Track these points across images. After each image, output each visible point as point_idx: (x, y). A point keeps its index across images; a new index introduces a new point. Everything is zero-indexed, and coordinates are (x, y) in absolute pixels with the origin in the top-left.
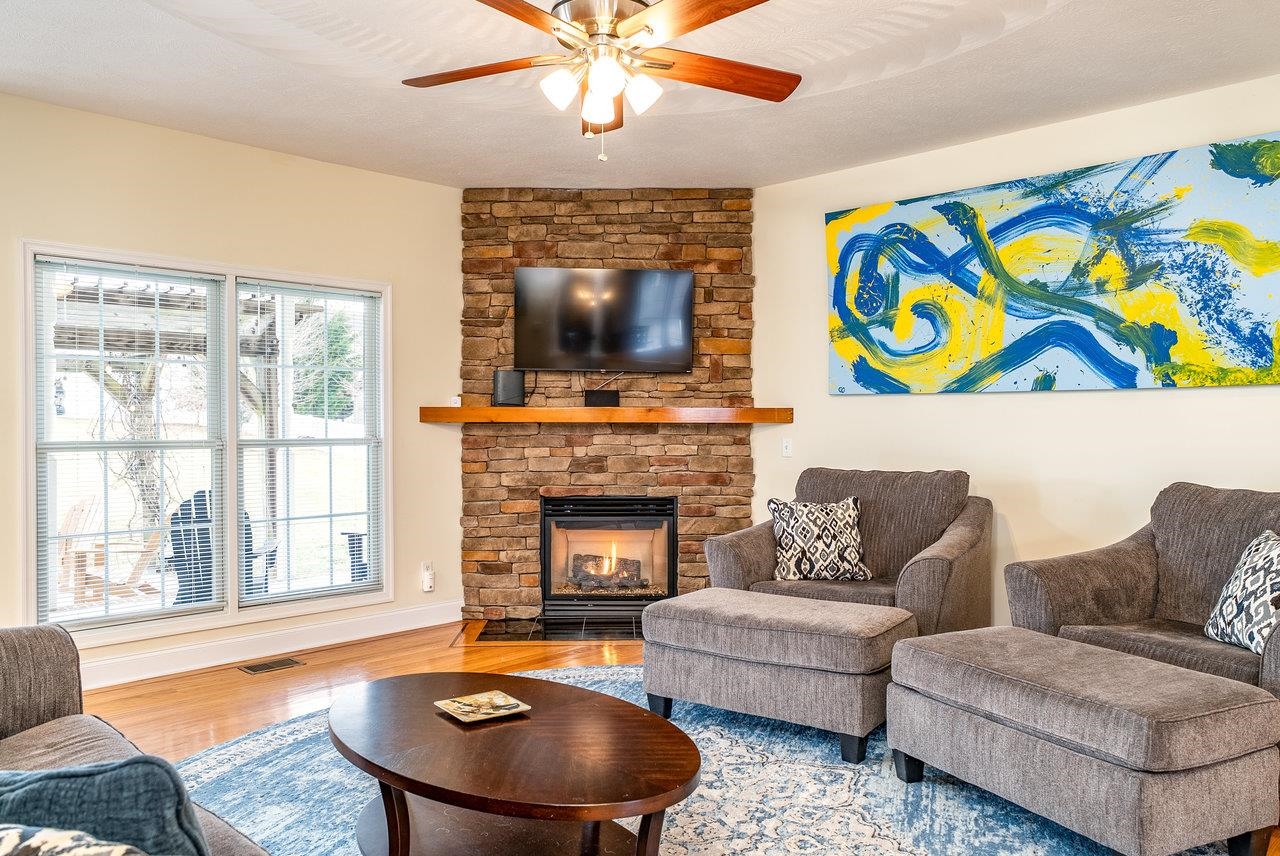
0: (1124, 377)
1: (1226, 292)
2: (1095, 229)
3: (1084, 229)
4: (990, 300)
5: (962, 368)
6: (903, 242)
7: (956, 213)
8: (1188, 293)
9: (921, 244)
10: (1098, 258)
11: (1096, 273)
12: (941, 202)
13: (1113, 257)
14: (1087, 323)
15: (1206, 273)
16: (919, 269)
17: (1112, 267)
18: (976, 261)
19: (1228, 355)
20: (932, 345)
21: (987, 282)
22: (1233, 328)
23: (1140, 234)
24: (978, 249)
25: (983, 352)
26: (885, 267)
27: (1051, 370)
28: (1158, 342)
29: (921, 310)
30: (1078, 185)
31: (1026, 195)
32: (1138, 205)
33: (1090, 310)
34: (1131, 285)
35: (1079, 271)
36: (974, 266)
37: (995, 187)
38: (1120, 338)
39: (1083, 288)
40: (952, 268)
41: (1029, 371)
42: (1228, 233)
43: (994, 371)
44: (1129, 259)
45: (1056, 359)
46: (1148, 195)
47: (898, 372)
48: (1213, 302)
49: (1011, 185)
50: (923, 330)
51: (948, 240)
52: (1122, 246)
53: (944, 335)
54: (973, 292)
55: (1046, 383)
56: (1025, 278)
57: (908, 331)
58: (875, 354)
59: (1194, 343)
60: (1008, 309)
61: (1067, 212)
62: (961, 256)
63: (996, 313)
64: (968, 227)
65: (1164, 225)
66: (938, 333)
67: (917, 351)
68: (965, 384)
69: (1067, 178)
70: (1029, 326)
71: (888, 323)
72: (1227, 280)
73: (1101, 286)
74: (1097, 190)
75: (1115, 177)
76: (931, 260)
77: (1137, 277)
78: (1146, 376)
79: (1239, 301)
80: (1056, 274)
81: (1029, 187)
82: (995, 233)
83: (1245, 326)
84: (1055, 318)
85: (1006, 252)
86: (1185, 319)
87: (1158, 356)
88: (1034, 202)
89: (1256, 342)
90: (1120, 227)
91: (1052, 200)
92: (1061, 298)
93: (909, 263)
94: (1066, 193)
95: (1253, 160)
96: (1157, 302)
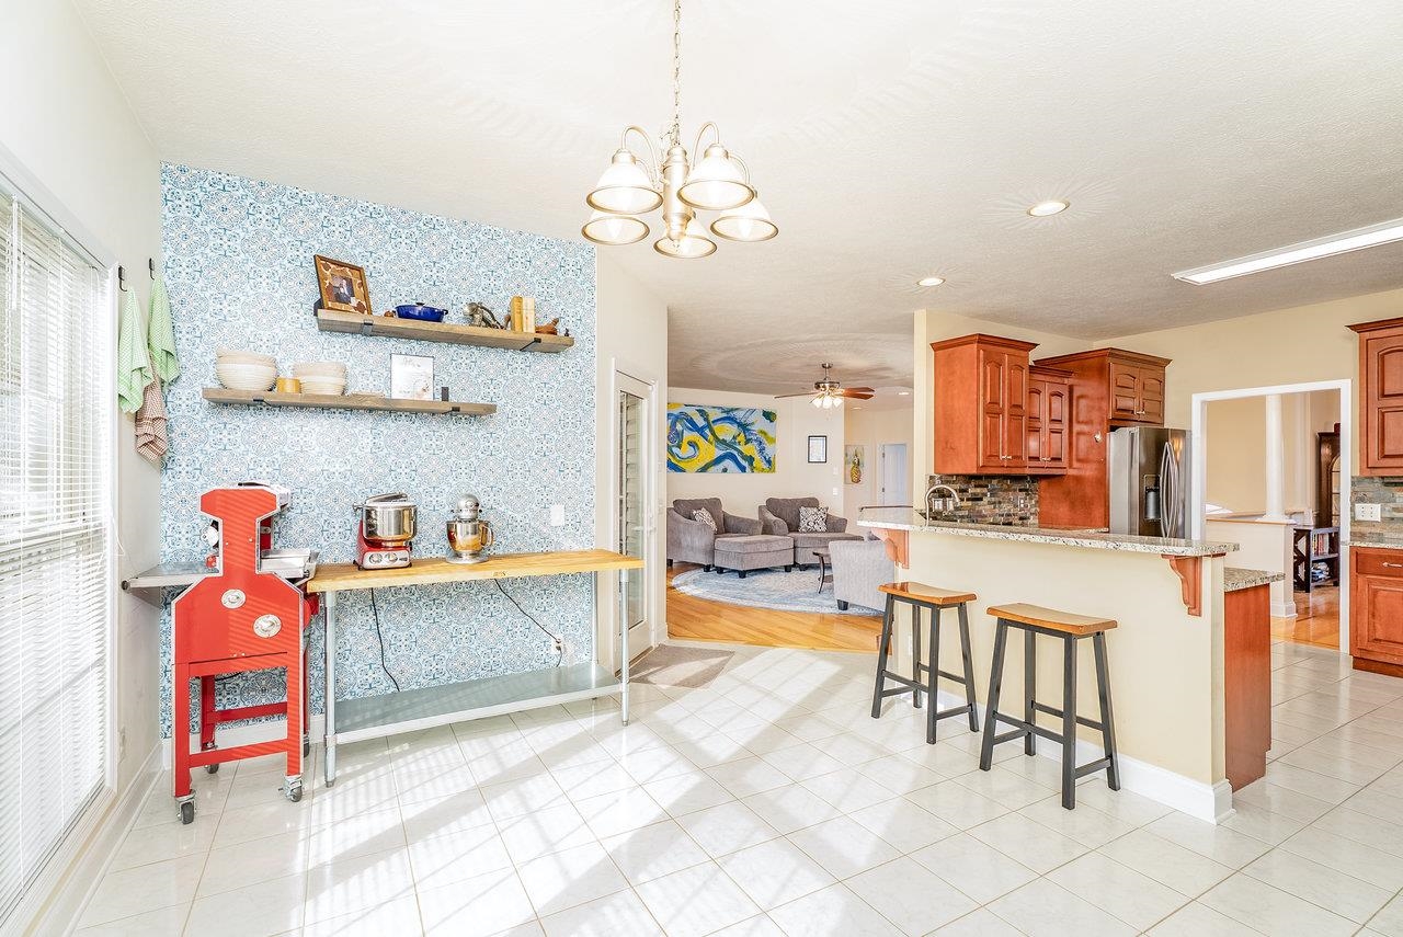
0: (743, 469)
1: (764, 449)
2: (739, 426)
3: (736, 425)
4: (711, 443)
5: (702, 464)
6: (685, 419)
7: (702, 412)
8: (757, 448)
9: (691, 421)
10: (739, 435)
11: (738, 439)
12: (699, 408)
13: (742, 435)
14: (735, 453)
15: (761, 443)
16: (690, 429)
17: (741, 438)
19: (766, 466)
20: (694, 456)
21: (711, 437)
22: (765, 458)
23: (748, 430)
24: (709, 426)
25: (709, 460)
26: (679, 427)
27: (726, 467)
28: (751, 460)
29: (692, 444)
30: (735, 413)
31: (722, 412)
32: (748, 422)
33: (736, 449)
34: (746, 444)
35: (734, 438)
36: (707, 431)
37: (715, 408)
38: (743, 458)
39: (735, 443)
40: (700, 431)
41: (721, 466)
42: (765, 434)
43: (711, 466)
44: (746, 436)
45: (728, 463)
46: (750, 420)
47: (681, 465)
48: (762, 451)
49: (719, 408)
50: (691, 451)
51: (700, 422)
52: (744, 433)
53: (698, 453)
54: (707, 440)
55: (725, 470)
56: (721, 438)
57: (686, 451)
58: (674, 457)
59: (759, 462)
60: (716, 447)
61: (732, 420)
62: (703, 427)
63: (713, 447)
64: (706, 419)
65: (753, 429)
66: (695, 452)
67: (689, 458)
68: (704, 469)
69: (732, 410)
70: (722, 453)
71: (679, 447)
72: (764, 446)
73: (739, 443)
74: (739, 415)
75: (743, 413)
76: (694, 427)
77: (748, 441)
78: (748, 470)
79: (767, 451)
80: (729, 439)
81: (723, 410)
82: (714, 422)
83: (767, 458)
84: (728, 451)
85: (716, 427)
86: (757, 457)
87: (751, 464)
88: (725, 415)
89: (769, 462)
90: (744, 427)
91: (729, 417)
92: (729, 445)
93: (688, 427)
94: (732, 414)
95: (769, 416)
96: (750, 449)
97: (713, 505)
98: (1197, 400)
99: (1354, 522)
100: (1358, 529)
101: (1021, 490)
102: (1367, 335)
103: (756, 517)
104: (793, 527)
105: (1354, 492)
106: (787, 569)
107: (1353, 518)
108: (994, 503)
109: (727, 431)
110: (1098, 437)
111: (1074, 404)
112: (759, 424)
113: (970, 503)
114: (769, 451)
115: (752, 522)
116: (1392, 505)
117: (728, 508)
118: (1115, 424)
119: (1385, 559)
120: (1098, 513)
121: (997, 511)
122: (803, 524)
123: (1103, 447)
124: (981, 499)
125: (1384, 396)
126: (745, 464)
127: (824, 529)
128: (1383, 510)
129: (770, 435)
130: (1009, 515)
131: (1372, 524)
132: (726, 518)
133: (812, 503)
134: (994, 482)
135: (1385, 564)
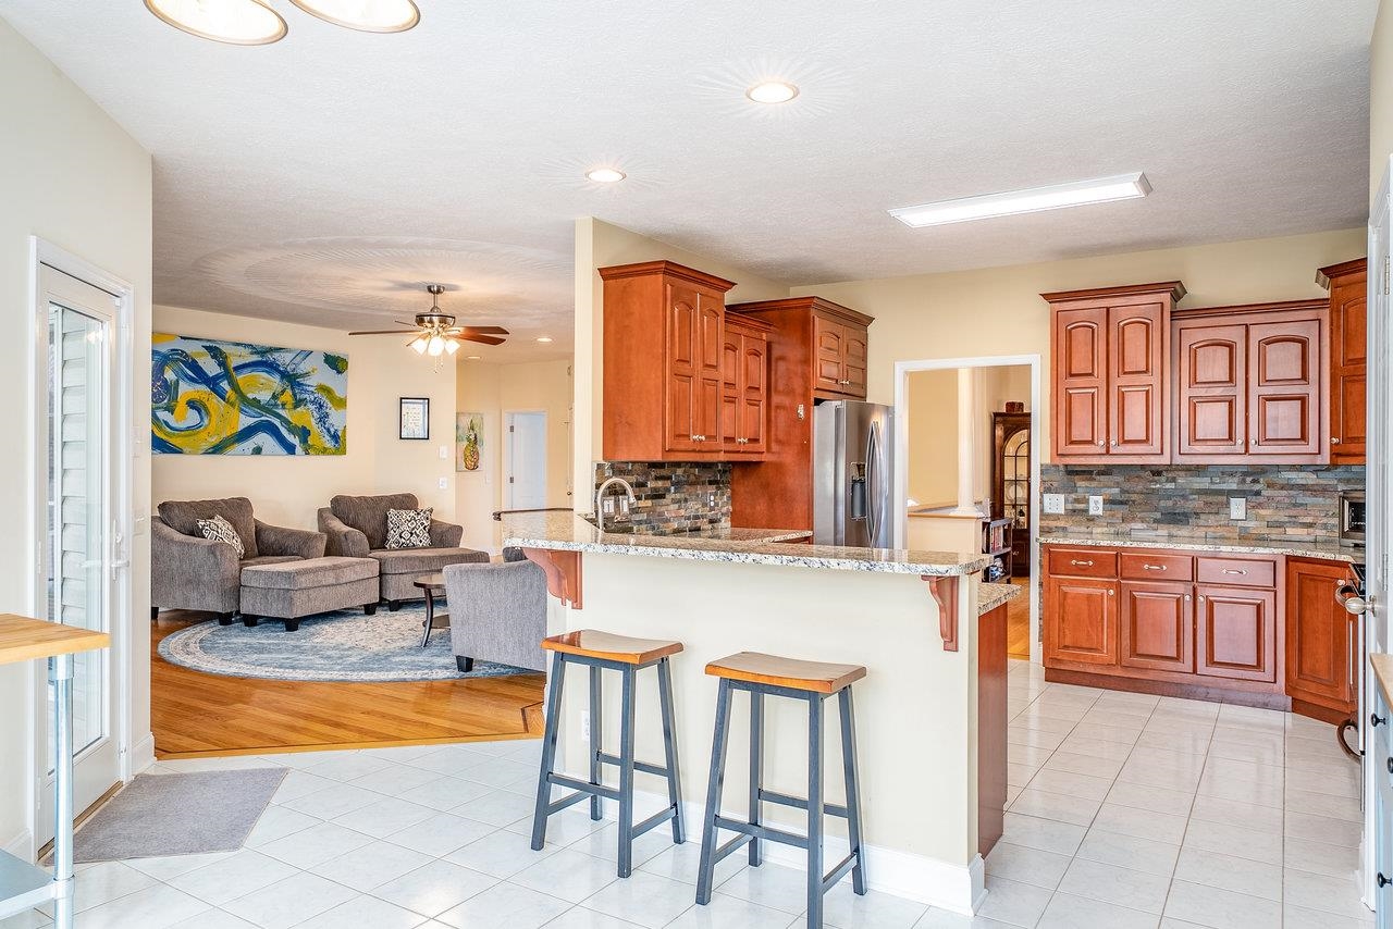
0: (291, 449)
1: (327, 416)
2: (282, 378)
3: (278, 377)
4: (232, 405)
5: (214, 440)
6: (182, 361)
7: (214, 351)
8: (315, 414)
9: (194, 366)
10: (283, 392)
11: (283, 398)
12: (208, 344)
13: (289, 392)
14: (277, 422)
15: (321, 406)
16: (192, 380)
17: (287, 397)
18: (226, 382)
19: (329, 444)
20: (198, 426)
21: (230, 392)
22: (328, 430)
23: (300, 384)
24: (227, 375)
25: (228, 432)
26: (170, 375)
27: (260, 444)
28: (304, 434)
29: (192, 404)
30: (276, 355)
31: (252, 353)
32: (299, 372)
33: (278, 416)
34: (295, 407)
35: (274, 397)
36: (225, 385)
37: (238, 344)
38: (289, 430)
39: (276, 405)
40: (212, 383)
41: (250, 444)
42: (329, 392)
43: (233, 443)
44: (295, 395)
45: (262, 438)
46: (303, 367)
47: (175, 441)
48: (323, 419)
49: (246, 346)
50: (192, 417)
51: (211, 367)
52: (292, 389)
53: (206, 421)
54: (223, 399)
55: (258, 451)
56: (250, 396)
57: (183, 416)
58: (160, 428)
59: (319, 437)
60: (241, 411)
61: (272, 367)
62: (217, 377)
63: (235, 412)
64: (222, 364)
65: (308, 383)
66: (202, 419)
67: (188, 428)
68: (217, 449)
69: (270, 350)
70: (251, 421)
71: (171, 410)
72: (328, 411)
73: (283, 405)
74: (283, 359)
75: (290, 356)
76: (200, 376)
77: (298, 403)
78: (299, 450)
79: (331, 420)
80: (264, 396)
81: (254, 349)
82: (237, 369)
83: (332, 430)
84: (263, 418)
85: (240, 378)
86: (313, 426)
87: (304, 441)
88: (256, 358)
89: (335, 437)
90: (292, 379)
91: (265, 359)
92: (267, 409)
93: (186, 375)
94: (270, 357)
95: (336, 363)
96: (306, 416)
97: (236, 509)
98: (900, 369)
99: (1043, 516)
100: (1045, 523)
101: (711, 483)
102: (1057, 306)
103: (311, 526)
104: (378, 541)
105: (1043, 482)
106: (369, 610)
107: (1042, 510)
108: (679, 501)
109: (263, 386)
110: (801, 411)
111: (773, 368)
112: (320, 375)
113: (649, 503)
114: (335, 418)
115: (307, 538)
116: (1074, 496)
117: (262, 514)
118: (819, 395)
119: (1073, 556)
120: (799, 509)
121: (682, 512)
122: (393, 536)
123: (806, 425)
124: (662, 496)
125: (1072, 375)
126: (293, 441)
127: (426, 542)
128: (1066, 501)
129: (338, 394)
130: (697, 517)
131: (1057, 517)
132: (260, 530)
133: (407, 502)
134: (680, 471)
135: (1074, 562)
